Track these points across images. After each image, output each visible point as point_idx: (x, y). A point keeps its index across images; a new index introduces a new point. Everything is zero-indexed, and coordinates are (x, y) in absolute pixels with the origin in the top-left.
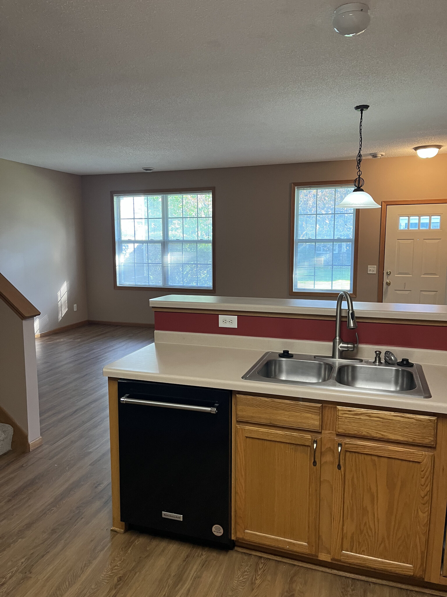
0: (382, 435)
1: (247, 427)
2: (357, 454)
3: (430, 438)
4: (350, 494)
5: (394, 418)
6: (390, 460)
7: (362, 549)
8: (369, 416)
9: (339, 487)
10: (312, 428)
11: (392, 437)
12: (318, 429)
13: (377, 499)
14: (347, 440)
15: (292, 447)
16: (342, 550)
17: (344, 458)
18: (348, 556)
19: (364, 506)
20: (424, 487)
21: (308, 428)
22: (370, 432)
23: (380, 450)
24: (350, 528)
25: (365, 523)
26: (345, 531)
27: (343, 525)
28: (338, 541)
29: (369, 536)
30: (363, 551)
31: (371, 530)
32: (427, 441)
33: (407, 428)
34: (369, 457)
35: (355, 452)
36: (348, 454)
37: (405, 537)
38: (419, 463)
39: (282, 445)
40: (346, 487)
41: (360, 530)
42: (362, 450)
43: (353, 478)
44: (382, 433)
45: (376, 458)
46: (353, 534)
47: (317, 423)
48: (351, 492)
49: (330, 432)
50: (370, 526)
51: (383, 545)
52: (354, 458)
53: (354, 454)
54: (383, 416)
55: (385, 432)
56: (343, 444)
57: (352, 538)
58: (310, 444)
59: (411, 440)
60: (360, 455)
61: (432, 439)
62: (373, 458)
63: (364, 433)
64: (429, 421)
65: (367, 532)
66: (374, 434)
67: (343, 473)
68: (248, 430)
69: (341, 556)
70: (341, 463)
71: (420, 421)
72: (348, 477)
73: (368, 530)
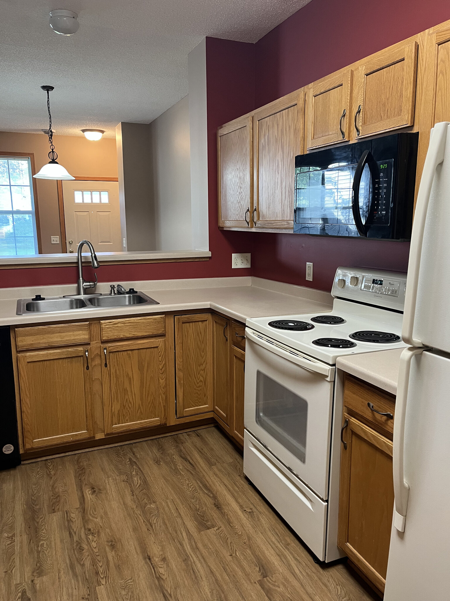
0: (134, 334)
1: (28, 354)
2: (117, 353)
3: (162, 329)
4: (115, 382)
5: (140, 321)
6: (139, 351)
7: (126, 419)
8: (124, 323)
9: (107, 379)
10: (83, 342)
11: (140, 334)
12: (88, 341)
13: (133, 381)
14: (110, 345)
15: (69, 360)
16: (113, 425)
17: (108, 358)
18: (117, 428)
19: (125, 388)
20: (161, 362)
21: (80, 342)
22: (125, 334)
23: (133, 345)
24: (116, 407)
25: (127, 400)
26: (113, 411)
27: (112, 407)
28: (109, 420)
29: (130, 408)
30: (127, 420)
31: (131, 403)
32: (160, 332)
33: (148, 326)
34: (126, 353)
35: (116, 352)
36: (111, 354)
37: (152, 400)
38: (157, 347)
39: (60, 361)
40: (112, 378)
41: (124, 406)
42: (121, 349)
43: (116, 370)
44: (133, 333)
45: (130, 352)
46: (119, 411)
47: (87, 337)
48: (115, 381)
49: (96, 342)
50: (129, 401)
51: (139, 411)
52: (115, 356)
53: (115, 353)
54: (133, 321)
55: (134, 332)
56: (107, 348)
57: (118, 414)
58: (83, 354)
59: (151, 334)
60: (119, 353)
61: (164, 330)
62: (128, 352)
63: (122, 336)
64: (161, 318)
65: (128, 406)
66: (128, 335)
67: (109, 369)
68: (29, 356)
69: (112, 429)
70: (107, 362)
71: (156, 319)
72: (113, 371)
73: (129, 404)
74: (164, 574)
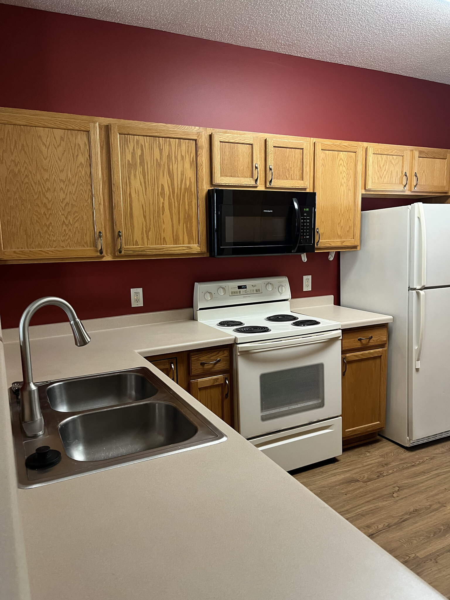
74: (383, 525)
